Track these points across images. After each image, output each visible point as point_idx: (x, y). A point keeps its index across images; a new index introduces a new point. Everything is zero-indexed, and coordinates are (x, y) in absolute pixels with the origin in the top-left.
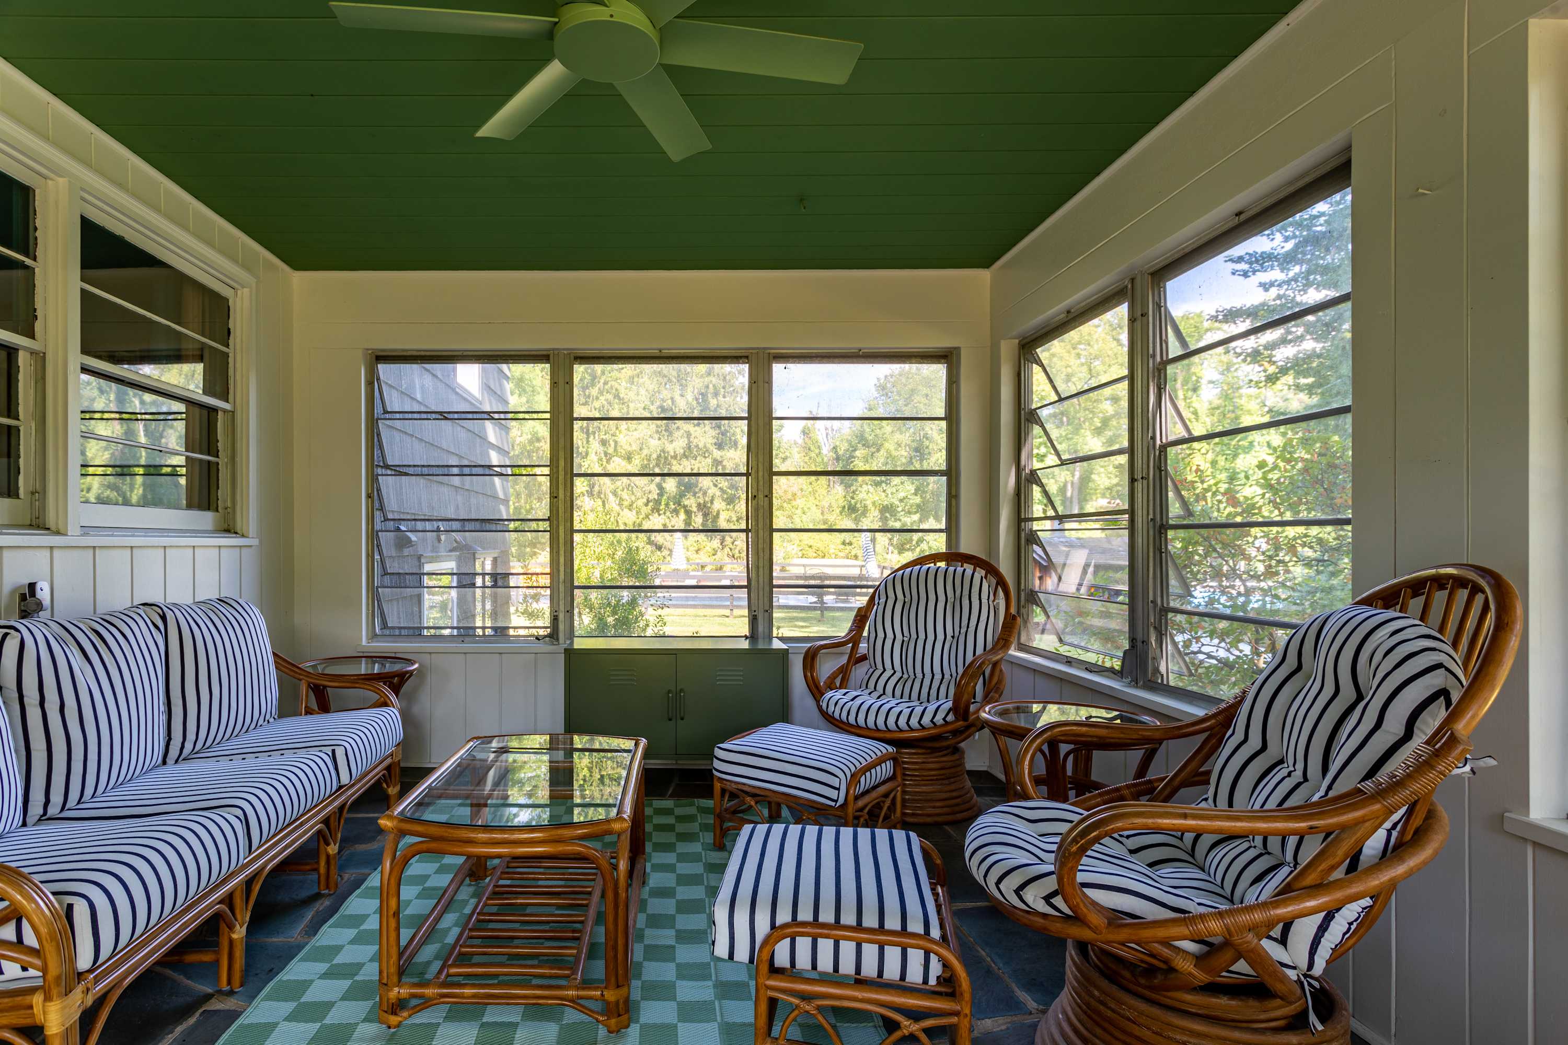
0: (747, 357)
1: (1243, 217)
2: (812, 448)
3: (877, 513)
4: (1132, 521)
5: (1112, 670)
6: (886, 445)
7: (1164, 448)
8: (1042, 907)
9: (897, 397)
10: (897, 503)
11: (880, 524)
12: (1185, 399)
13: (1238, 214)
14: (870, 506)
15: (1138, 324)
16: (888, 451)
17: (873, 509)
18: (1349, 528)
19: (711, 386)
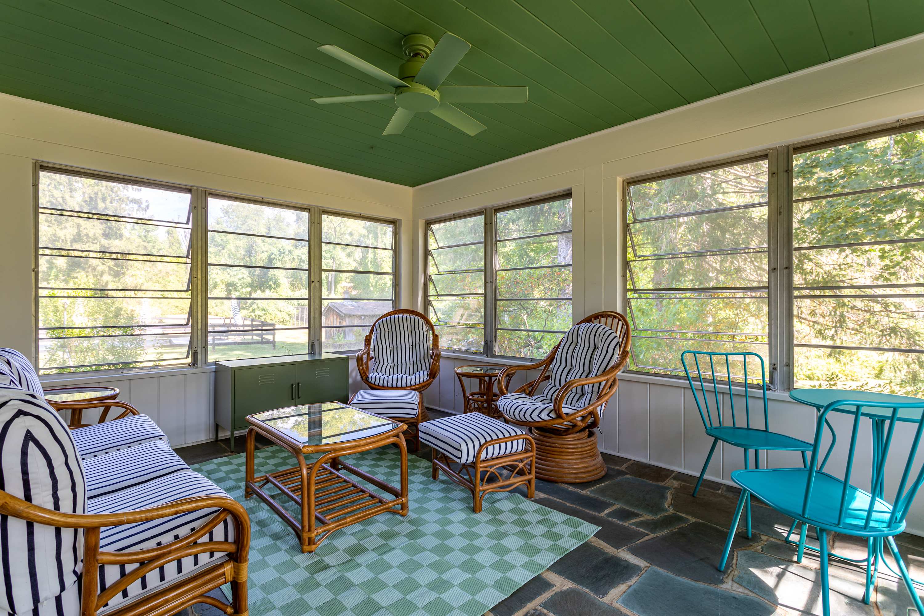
0: (309, 209)
1: (531, 200)
2: (174, 243)
3: (224, 286)
4: (485, 297)
5: (480, 353)
6: (229, 247)
7: (496, 272)
8: (547, 418)
9: (236, 219)
10: (237, 281)
11: (226, 293)
12: (381, 238)
13: (530, 199)
14: (219, 282)
15: (488, 226)
16: (230, 250)
17: (221, 284)
18: (571, 301)
19: (99, 193)
